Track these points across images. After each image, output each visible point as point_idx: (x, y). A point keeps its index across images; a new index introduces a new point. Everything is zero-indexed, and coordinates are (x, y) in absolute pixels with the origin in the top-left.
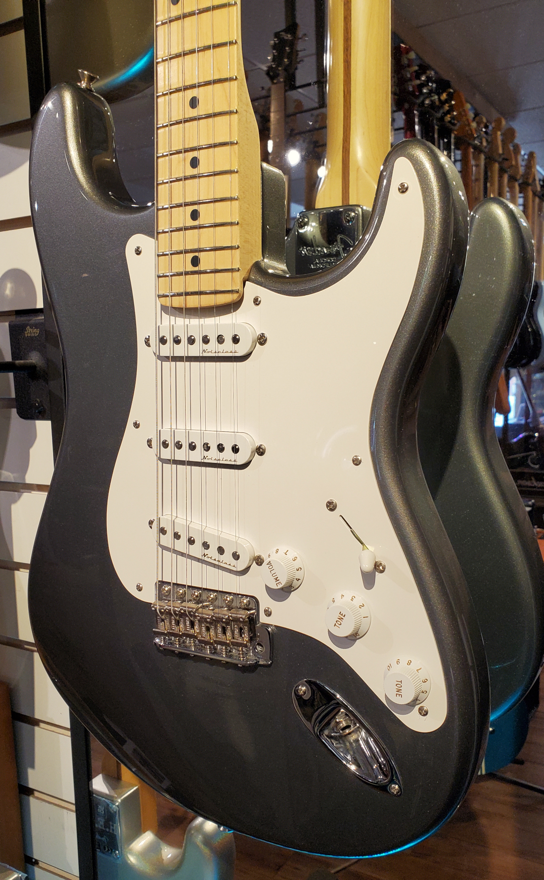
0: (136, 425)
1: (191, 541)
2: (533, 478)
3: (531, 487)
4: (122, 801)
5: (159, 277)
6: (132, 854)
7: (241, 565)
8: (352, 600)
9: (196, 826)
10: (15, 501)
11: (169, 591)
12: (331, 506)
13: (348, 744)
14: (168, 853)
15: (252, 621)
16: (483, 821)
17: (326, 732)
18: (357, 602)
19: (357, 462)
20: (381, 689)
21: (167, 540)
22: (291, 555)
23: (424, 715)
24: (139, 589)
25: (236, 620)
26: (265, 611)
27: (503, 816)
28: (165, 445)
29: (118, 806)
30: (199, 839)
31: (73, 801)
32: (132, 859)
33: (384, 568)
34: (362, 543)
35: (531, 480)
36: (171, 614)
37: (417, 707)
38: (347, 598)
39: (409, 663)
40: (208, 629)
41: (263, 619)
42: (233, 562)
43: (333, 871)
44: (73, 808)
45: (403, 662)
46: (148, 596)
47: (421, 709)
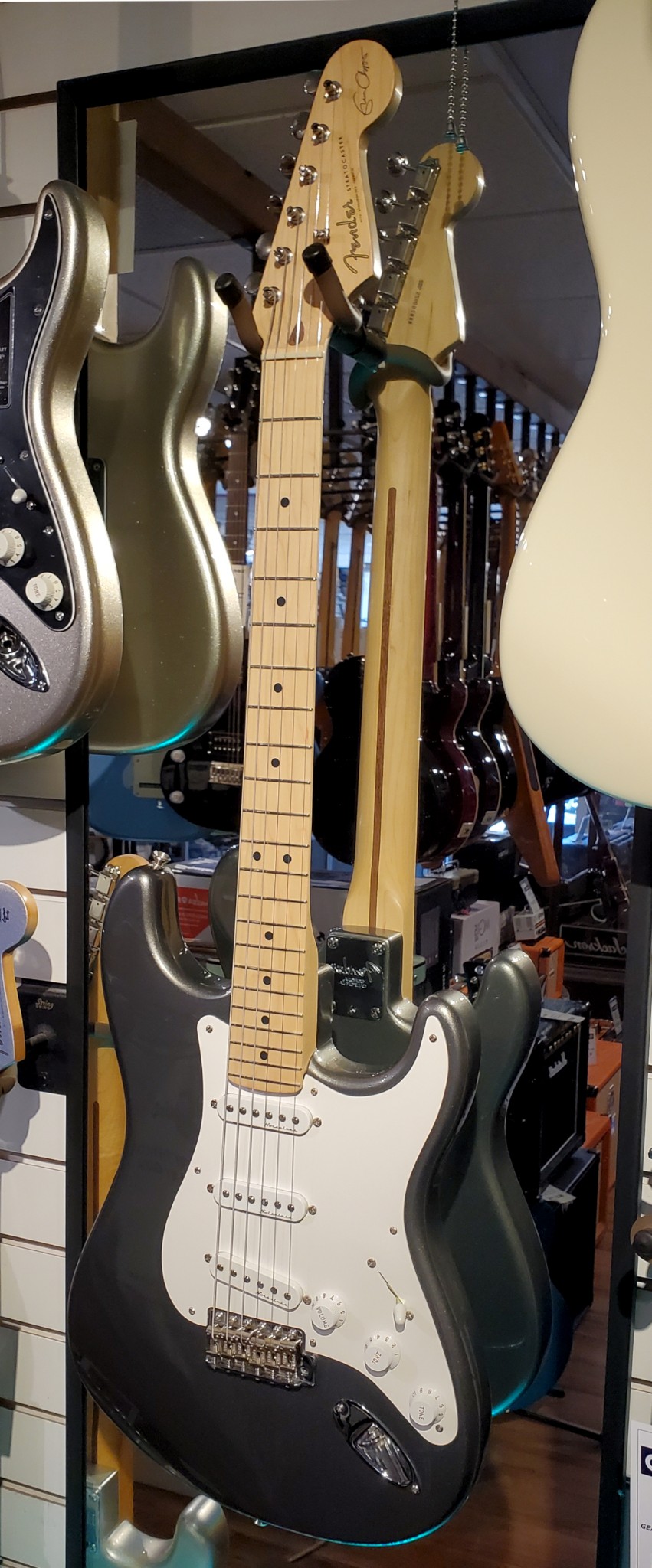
0: (197, 1171)
1: (247, 1280)
2: (597, 939)
3: (593, 953)
4: (103, 1488)
5: (230, 1059)
6: (112, 1549)
7: (292, 1304)
8: (386, 1340)
9: (189, 1514)
10: (7, 1170)
11: (222, 1318)
12: (372, 1264)
13: (376, 1450)
14: (152, 1546)
15: (299, 1349)
16: (506, 1480)
17: (359, 1442)
18: (390, 1342)
19: (393, 1232)
20: (407, 1412)
21: (224, 1275)
22: (336, 1299)
23: (440, 1432)
24: (191, 1312)
25: (285, 1350)
26: (311, 1342)
27: (534, 1471)
28: (226, 1195)
29: (98, 1494)
30: (192, 1528)
31: (64, 1494)
32: (112, 1555)
33: (412, 1316)
34: (396, 1296)
35: (594, 941)
36: (224, 1339)
37: (435, 1426)
38: (382, 1339)
39: (430, 1392)
40: (259, 1354)
41: (308, 1348)
42: (286, 1301)
43: (291, 1560)
44: (64, 1502)
45: (426, 1392)
46: (200, 1319)
47: (437, 1427)
